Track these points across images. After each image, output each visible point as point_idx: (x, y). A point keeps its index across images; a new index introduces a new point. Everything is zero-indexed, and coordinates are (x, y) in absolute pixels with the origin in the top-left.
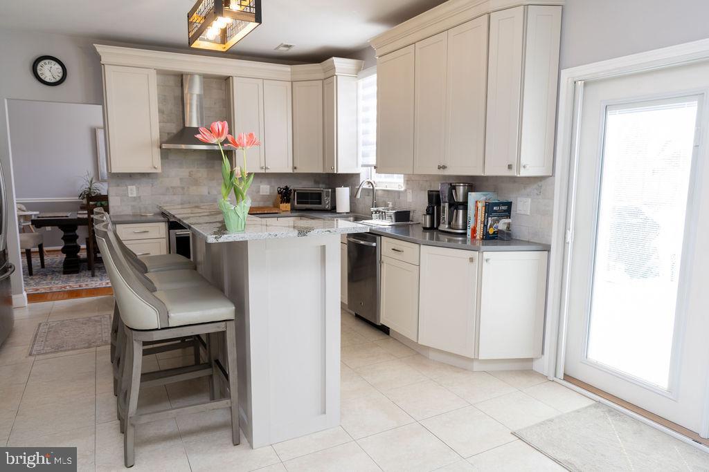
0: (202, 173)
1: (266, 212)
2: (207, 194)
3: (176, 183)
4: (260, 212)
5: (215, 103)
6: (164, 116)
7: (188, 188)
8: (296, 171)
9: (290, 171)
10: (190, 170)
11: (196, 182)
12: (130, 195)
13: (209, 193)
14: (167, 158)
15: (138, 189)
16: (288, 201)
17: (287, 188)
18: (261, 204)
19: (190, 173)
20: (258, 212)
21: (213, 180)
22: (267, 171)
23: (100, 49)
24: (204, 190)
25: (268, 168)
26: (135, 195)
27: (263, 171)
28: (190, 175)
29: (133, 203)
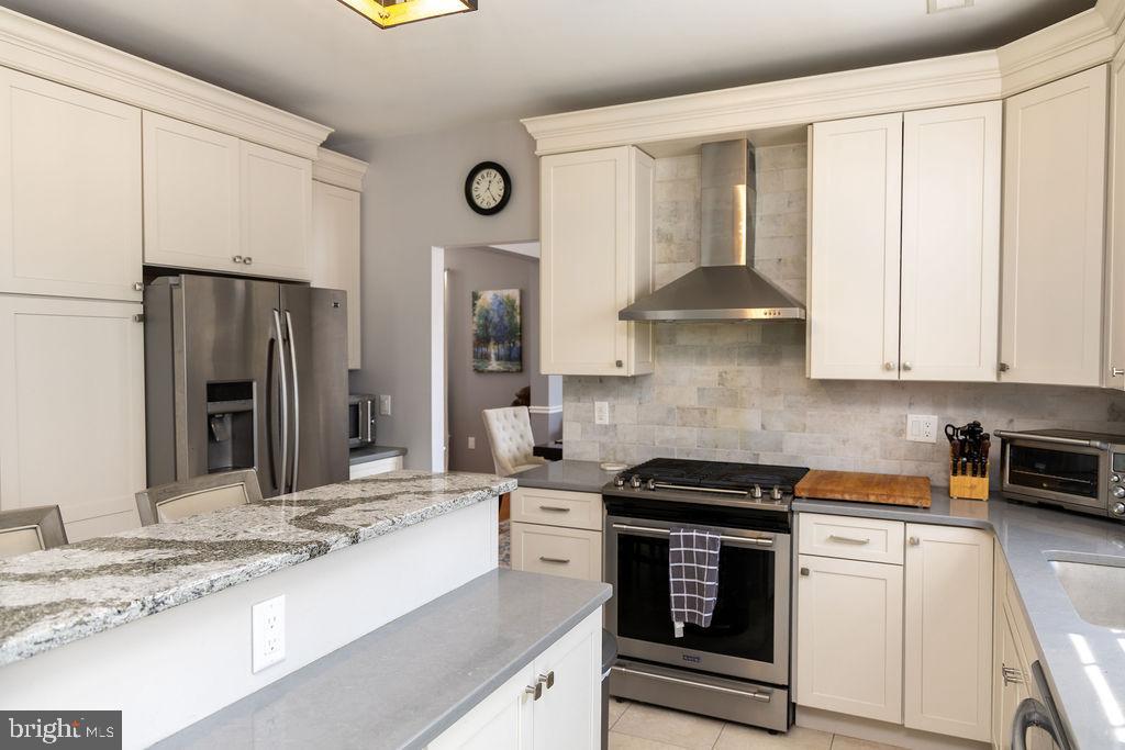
0: (748, 375)
1: (872, 499)
2: (759, 427)
3: (690, 399)
4: (854, 498)
5: (789, 202)
6: (672, 247)
7: (715, 411)
8: (1006, 378)
9: (989, 375)
10: (721, 368)
11: (733, 400)
12: (598, 422)
13: (763, 427)
14: (672, 342)
15: (612, 409)
16: (980, 470)
17: (973, 430)
18: (908, 469)
19: (720, 375)
20: (847, 497)
21: (775, 393)
22: (905, 376)
23: (534, 125)
24: (751, 419)
25: (907, 368)
26: (607, 423)
27: (893, 376)
28: (722, 381)
29: (604, 439)
